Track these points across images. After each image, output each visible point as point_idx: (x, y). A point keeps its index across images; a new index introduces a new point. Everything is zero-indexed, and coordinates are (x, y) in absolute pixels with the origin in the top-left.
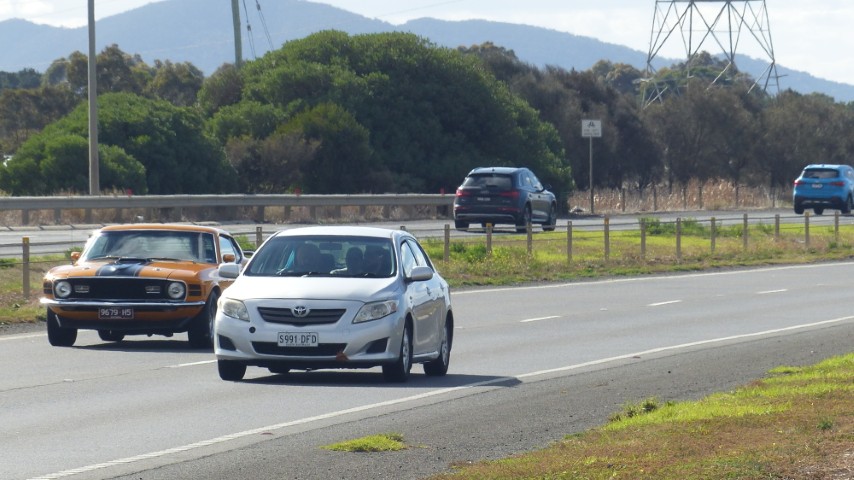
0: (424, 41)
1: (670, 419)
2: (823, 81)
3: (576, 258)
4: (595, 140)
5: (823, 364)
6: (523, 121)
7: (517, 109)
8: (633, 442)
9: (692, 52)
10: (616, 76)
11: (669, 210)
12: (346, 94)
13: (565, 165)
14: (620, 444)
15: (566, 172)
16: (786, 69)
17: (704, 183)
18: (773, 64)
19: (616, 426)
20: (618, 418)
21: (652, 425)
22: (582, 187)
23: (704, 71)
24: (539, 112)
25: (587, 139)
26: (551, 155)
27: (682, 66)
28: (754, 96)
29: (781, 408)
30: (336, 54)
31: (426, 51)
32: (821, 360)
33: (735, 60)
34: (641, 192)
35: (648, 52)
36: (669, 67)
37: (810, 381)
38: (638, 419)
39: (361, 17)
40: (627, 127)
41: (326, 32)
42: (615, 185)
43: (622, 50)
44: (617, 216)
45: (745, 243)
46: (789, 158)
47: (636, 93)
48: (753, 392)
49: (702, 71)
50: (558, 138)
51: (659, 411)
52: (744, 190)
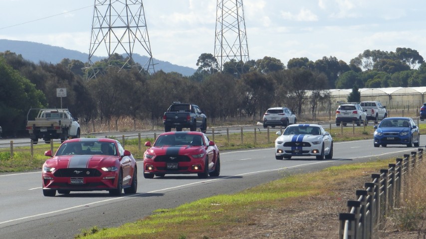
1: (105, 236)
2: (176, 66)
4: (63, 98)
5: (179, 207)
6: (27, 89)
7: (24, 84)
9: (111, 53)
10: (72, 66)
11: (101, 132)
16: (158, 61)
17: (118, 118)
18: (151, 58)
20: (79, 236)
23: (116, 63)
24: (35, 85)
25: (60, 97)
27: (106, 60)
28: (142, 74)
29: (160, 230)
32: (179, 206)
33: (132, 57)
34: (87, 124)
35: (88, 54)
36: (99, 61)
37: (174, 216)
38: (89, 237)
40: (79, 91)
43: (76, 53)
45: (140, 148)
46: (161, 104)
47: (82, 74)
48: (146, 222)
49: (116, 62)
50: (45, 98)
51: (99, 233)
52: (138, 122)
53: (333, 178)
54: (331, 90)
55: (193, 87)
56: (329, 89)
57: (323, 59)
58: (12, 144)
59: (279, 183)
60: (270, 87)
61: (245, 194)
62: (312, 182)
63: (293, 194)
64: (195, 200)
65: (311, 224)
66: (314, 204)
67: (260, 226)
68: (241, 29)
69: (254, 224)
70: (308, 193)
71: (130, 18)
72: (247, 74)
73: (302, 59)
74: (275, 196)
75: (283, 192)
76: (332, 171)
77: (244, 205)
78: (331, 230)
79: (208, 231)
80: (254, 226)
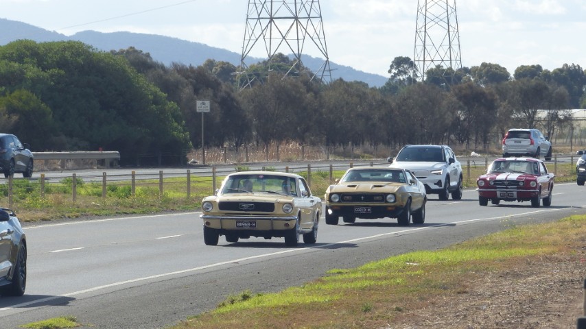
0: (89, 47)
1: (260, 305)
2: (361, 73)
3: (193, 195)
4: (205, 113)
5: (364, 267)
6: (156, 101)
7: (152, 93)
8: (234, 321)
9: (272, 54)
10: (219, 70)
11: (256, 161)
12: (35, 84)
13: (185, 131)
14: (226, 322)
15: (186, 136)
16: (336, 64)
17: (280, 144)
18: (327, 61)
19: (223, 310)
20: (223, 304)
21: (247, 309)
22: (197, 146)
24: (166, 95)
25: (200, 113)
26: (176, 124)
27: (265, 63)
28: (314, 83)
29: (336, 297)
30: (27, 56)
31: (90, 54)
32: (362, 264)
33: (301, 59)
34: (237, 149)
35: (241, 54)
36: (256, 63)
37: (356, 279)
38: (237, 305)
39: (44, 30)
40: (227, 105)
41: (21, 42)
42: (219, 144)
43: (223, 52)
44: (221, 166)
46: (339, 126)
47: (233, 82)
48: (316, 286)
49: (279, 66)
50: (180, 113)
51: (252, 300)
52: (308, 148)
53: (575, 231)
54: (574, 111)
55: (384, 102)
56: (570, 108)
57: (563, 67)
58: (133, 175)
59: (499, 236)
60: (490, 105)
61: (453, 250)
62: (546, 236)
63: (520, 252)
64: (385, 258)
65: (544, 294)
66: (548, 266)
67: (474, 295)
68: (451, 23)
69: (464, 292)
70: (541, 251)
71: (298, 6)
72: (459, 85)
73: (533, 66)
74: (495, 254)
75: (505, 248)
76: (573, 222)
77: (452, 265)
78: (571, 302)
79: (401, 300)
80: (465, 296)
